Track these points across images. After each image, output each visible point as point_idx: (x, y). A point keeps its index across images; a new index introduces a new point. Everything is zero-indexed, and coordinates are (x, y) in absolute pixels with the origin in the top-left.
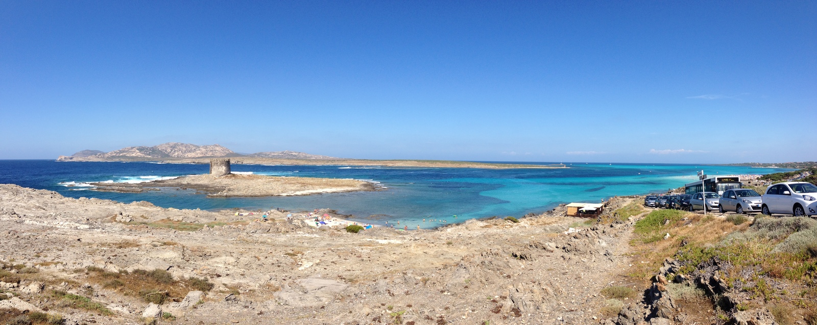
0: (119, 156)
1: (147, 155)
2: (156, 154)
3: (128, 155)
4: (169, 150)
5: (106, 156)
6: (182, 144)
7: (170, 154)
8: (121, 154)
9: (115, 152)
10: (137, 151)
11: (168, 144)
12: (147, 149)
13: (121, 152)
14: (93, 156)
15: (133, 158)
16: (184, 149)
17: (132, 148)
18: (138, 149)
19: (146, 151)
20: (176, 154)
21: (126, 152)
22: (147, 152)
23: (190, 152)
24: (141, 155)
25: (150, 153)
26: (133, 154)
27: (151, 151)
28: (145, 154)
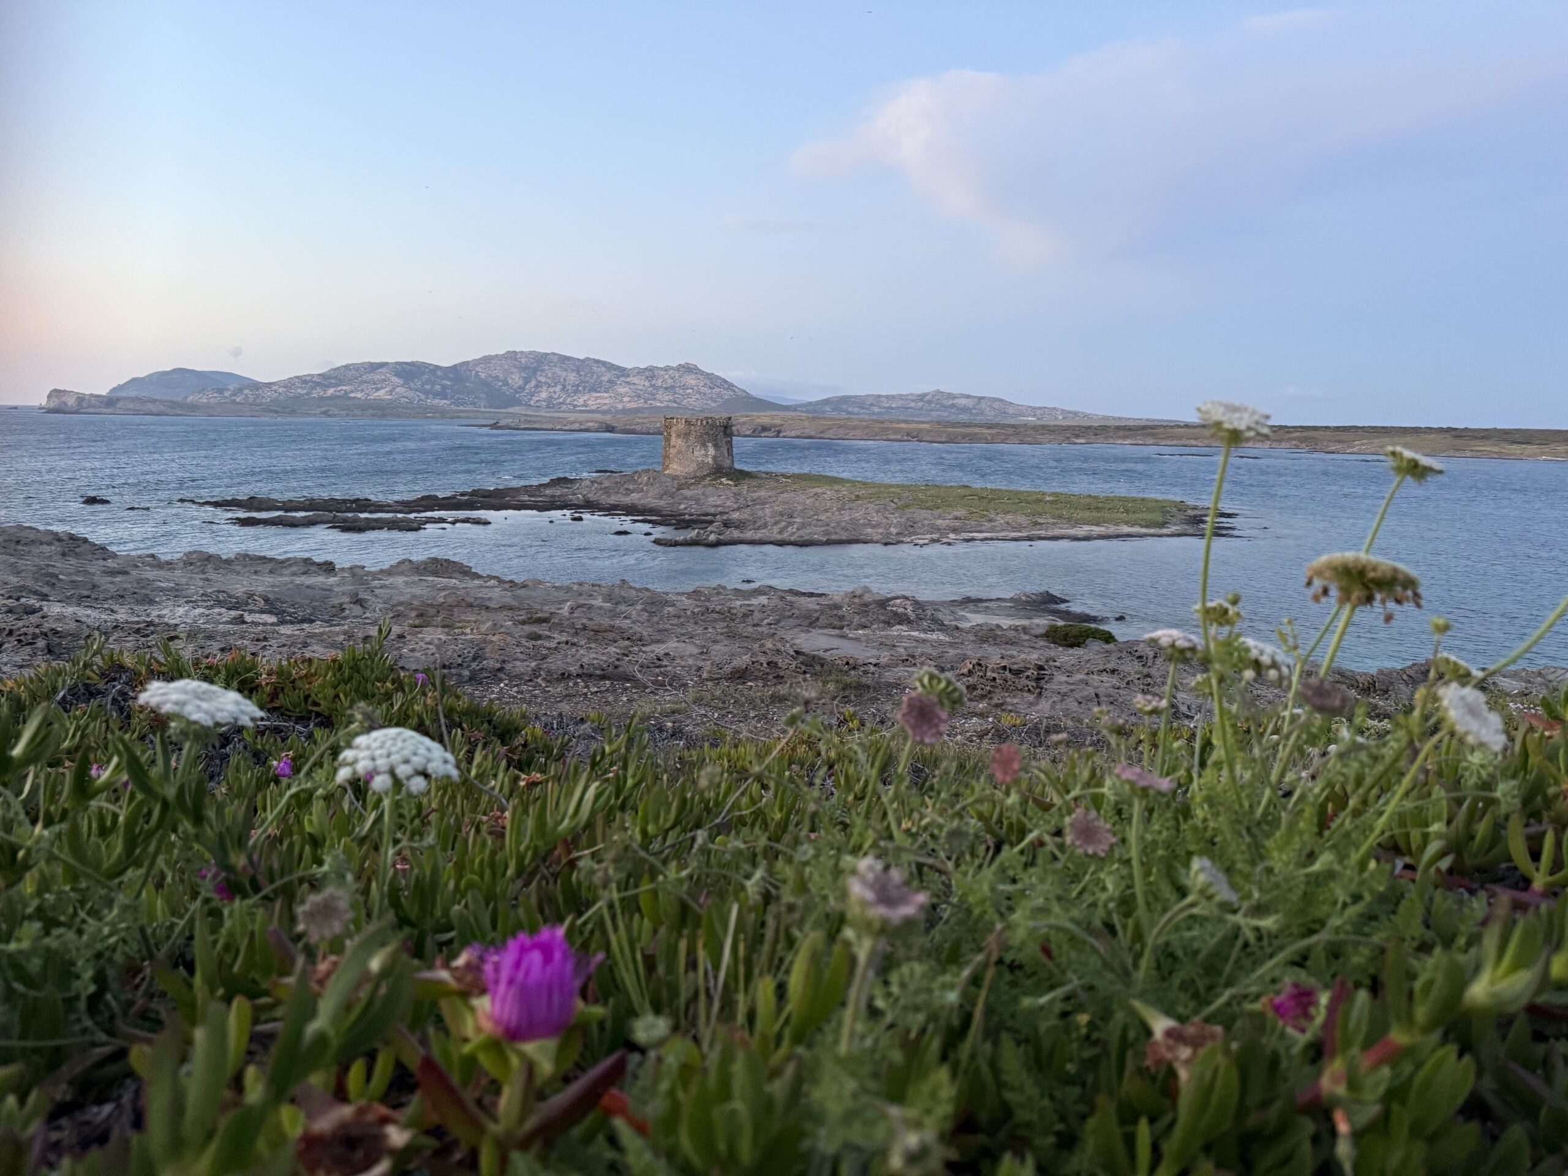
0: (321, 399)
1: (435, 395)
2: (471, 392)
3: (359, 395)
4: (516, 379)
6: (563, 359)
7: (523, 397)
8: (330, 391)
10: (395, 379)
11: (512, 356)
13: (328, 380)
15: (379, 405)
16: (572, 377)
17: (374, 368)
18: (397, 374)
19: (428, 381)
21: (349, 382)
22: (433, 384)
23: (594, 389)
24: (410, 394)
25: (444, 387)
26: (378, 389)
27: (449, 379)
28: (426, 393)
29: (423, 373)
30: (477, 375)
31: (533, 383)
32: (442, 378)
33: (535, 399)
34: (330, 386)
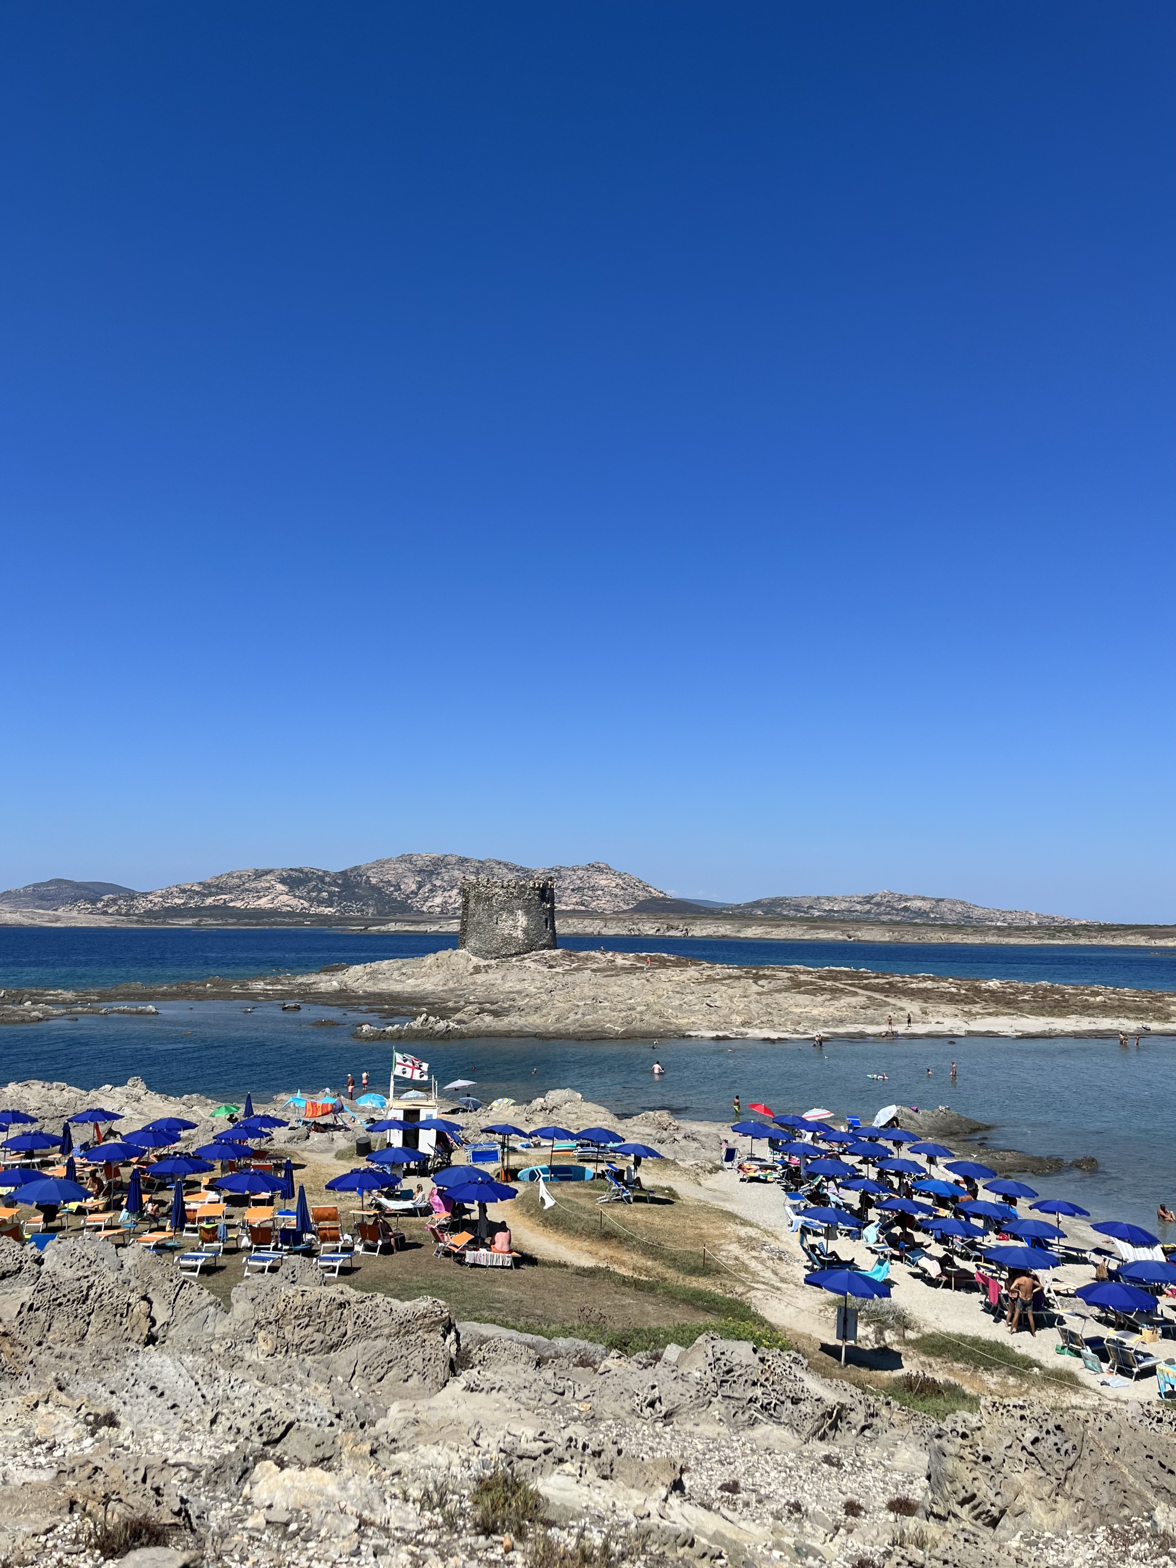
0: (198, 909)
1: (321, 902)
2: (359, 899)
3: (238, 904)
4: (410, 884)
5: (142, 905)
6: (463, 861)
7: (415, 902)
8: (209, 901)
9: (184, 891)
10: (280, 887)
11: (407, 859)
12: (321, 879)
13: (209, 889)
14: (81, 904)
15: (259, 914)
17: (259, 875)
18: (283, 881)
19: (315, 887)
20: (438, 900)
21: (230, 890)
22: (320, 891)
24: (294, 902)
25: (331, 894)
26: (259, 898)
27: (338, 885)
28: (311, 900)
29: (310, 880)
30: (368, 881)
31: (429, 886)
32: (330, 884)
33: (429, 904)
34: (211, 894)
